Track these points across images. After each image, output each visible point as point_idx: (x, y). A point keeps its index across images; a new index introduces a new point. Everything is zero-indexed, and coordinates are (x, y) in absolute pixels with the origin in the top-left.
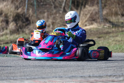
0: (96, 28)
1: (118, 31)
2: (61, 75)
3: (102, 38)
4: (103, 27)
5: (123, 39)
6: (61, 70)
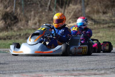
1: (100, 27)
2: (47, 69)
5: (104, 35)
6: (47, 64)
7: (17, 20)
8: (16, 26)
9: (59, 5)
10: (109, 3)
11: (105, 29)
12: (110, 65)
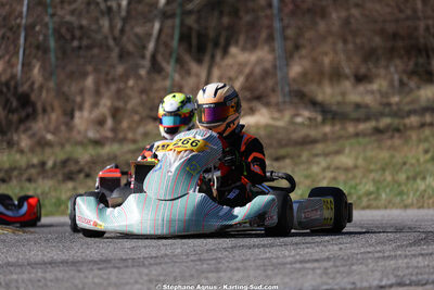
0: (267, 126)
1: (342, 133)
3: (288, 161)
4: (292, 122)
5: (360, 162)
6: (140, 274)
7: (30, 110)
8: (25, 131)
9: (189, 49)
10: (377, 41)
11: (361, 140)
12: (378, 275)
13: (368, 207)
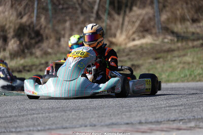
0: (151, 44)
1: (187, 46)
2: (94, 123)
3: (161, 60)
4: (163, 42)
5: (195, 59)
6: (94, 114)
7: (40, 38)
8: (38, 48)
9: (114, 8)
11: (195, 49)
13: (200, 81)
